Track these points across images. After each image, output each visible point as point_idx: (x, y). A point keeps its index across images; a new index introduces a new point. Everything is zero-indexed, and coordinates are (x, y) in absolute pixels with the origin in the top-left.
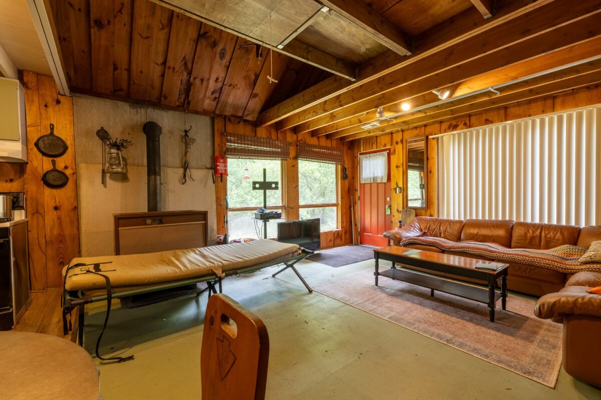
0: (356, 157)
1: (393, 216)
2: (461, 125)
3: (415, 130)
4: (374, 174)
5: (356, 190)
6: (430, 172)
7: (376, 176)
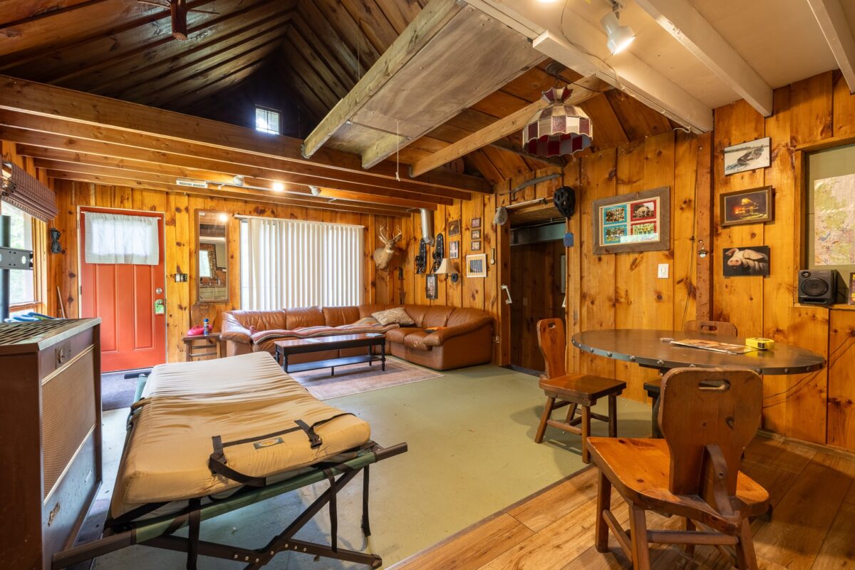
0: (70, 213)
1: (171, 316)
2: (269, 212)
3: (209, 200)
4: (125, 249)
5: (72, 275)
6: (232, 257)
7: (129, 252)
